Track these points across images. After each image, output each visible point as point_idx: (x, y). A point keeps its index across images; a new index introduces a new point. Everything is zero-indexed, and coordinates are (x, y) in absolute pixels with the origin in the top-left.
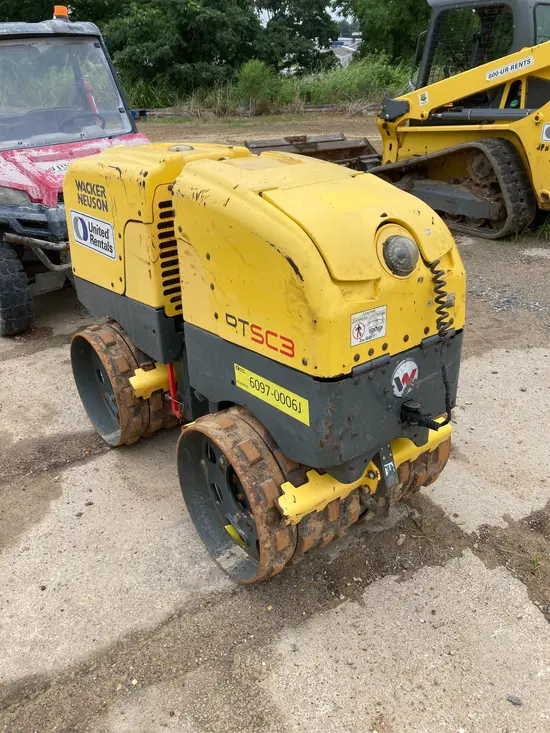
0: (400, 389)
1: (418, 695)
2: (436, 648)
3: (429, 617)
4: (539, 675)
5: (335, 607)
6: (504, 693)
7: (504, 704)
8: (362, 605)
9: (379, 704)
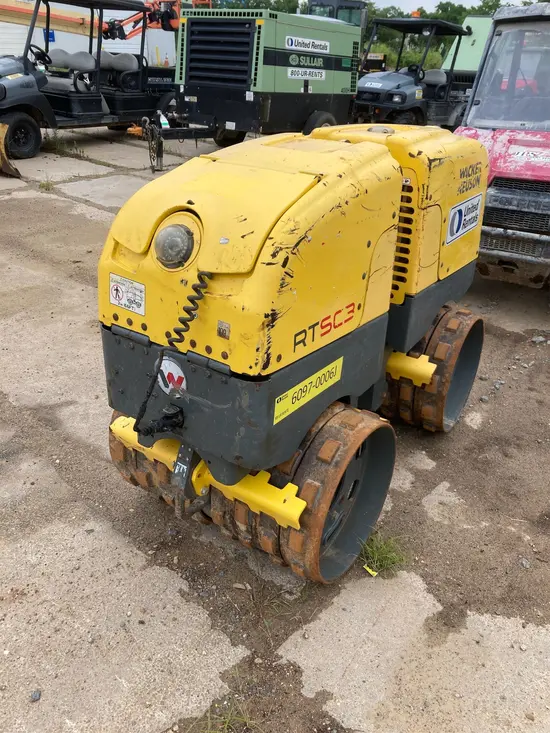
0: (167, 386)
1: (44, 617)
2: (97, 627)
3: (135, 619)
4: (67, 721)
5: (139, 548)
6: (46, 688)
7: (34, 687)
8: (144, 568)
9: (36, 592)
